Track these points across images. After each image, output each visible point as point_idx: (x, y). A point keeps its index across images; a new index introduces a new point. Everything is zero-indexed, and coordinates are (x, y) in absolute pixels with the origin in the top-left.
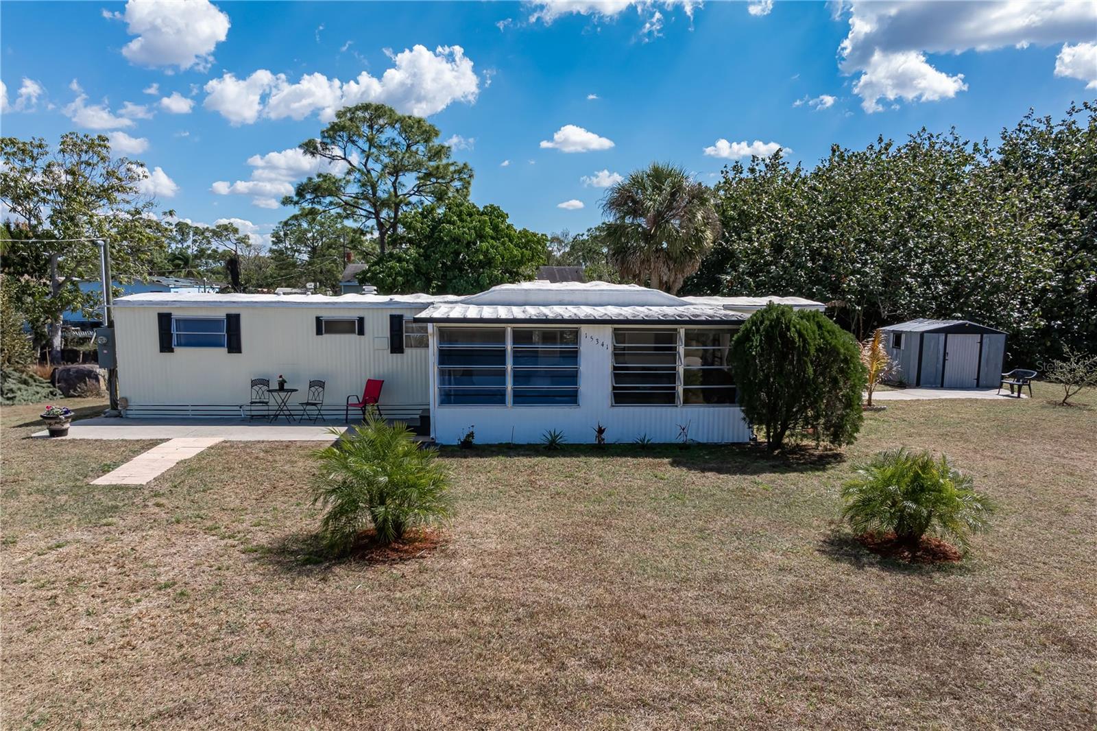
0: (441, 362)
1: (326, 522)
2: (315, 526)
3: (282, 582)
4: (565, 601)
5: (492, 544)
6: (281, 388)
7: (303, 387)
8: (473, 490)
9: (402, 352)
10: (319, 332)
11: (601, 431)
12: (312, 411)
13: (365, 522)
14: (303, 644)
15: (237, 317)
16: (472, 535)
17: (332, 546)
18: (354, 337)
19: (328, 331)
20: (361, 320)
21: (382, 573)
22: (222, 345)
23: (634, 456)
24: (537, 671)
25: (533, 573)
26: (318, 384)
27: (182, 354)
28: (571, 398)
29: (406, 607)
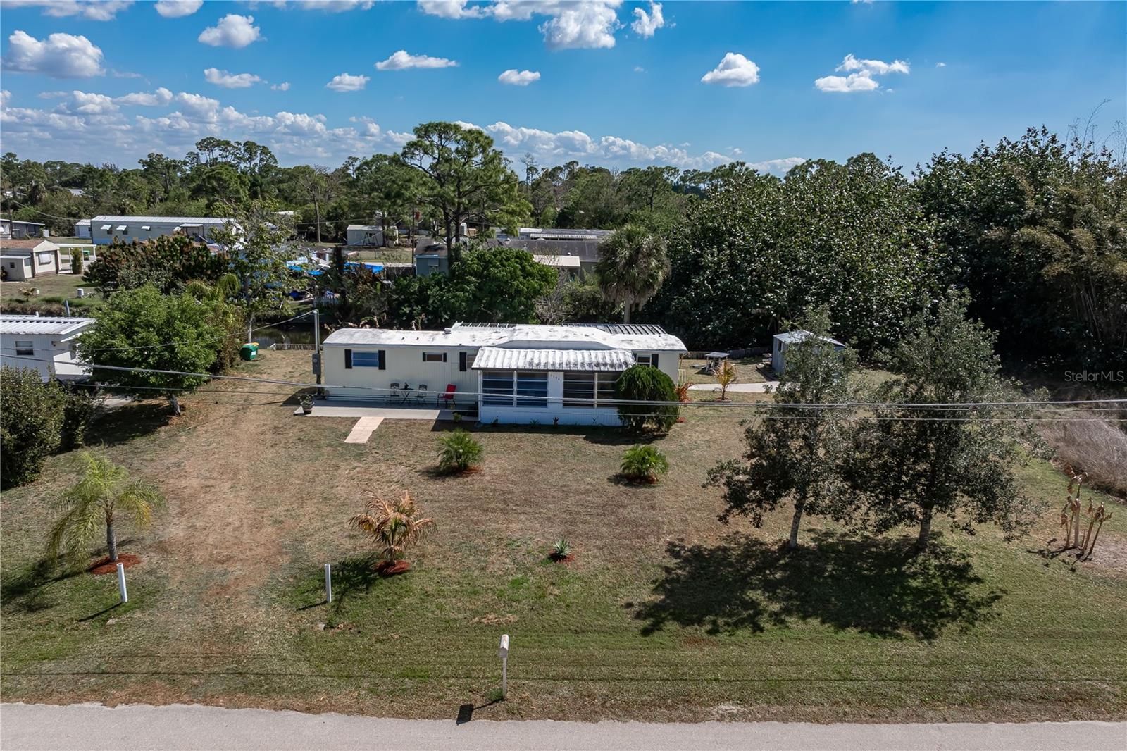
0: (484, 387)
1: (441, 463)
2: (437, 463)
3: (431, 482)
4: (515, 490)
5: (497, 472)
6: (406, 388)
7: (415, 387)
8: (494, 449)
9: (465, 370)
10: (424, 360)
11: (556, 420)
12: (421, 400)
13: (454, 463)
14: (441, 498)
15: (384, 352)
16: (491, 468)
17: (444, 471)
18: (441, 363)
19: (429, 360)
20: (445, 354)
21: (460, 480)
22: (376, 366)
23: (568, 434)
24: (501, 506)
25: (507, 481)
26: (423, 387)
27: (357, 370)
28: (544, 404)
29: (468, 490)
